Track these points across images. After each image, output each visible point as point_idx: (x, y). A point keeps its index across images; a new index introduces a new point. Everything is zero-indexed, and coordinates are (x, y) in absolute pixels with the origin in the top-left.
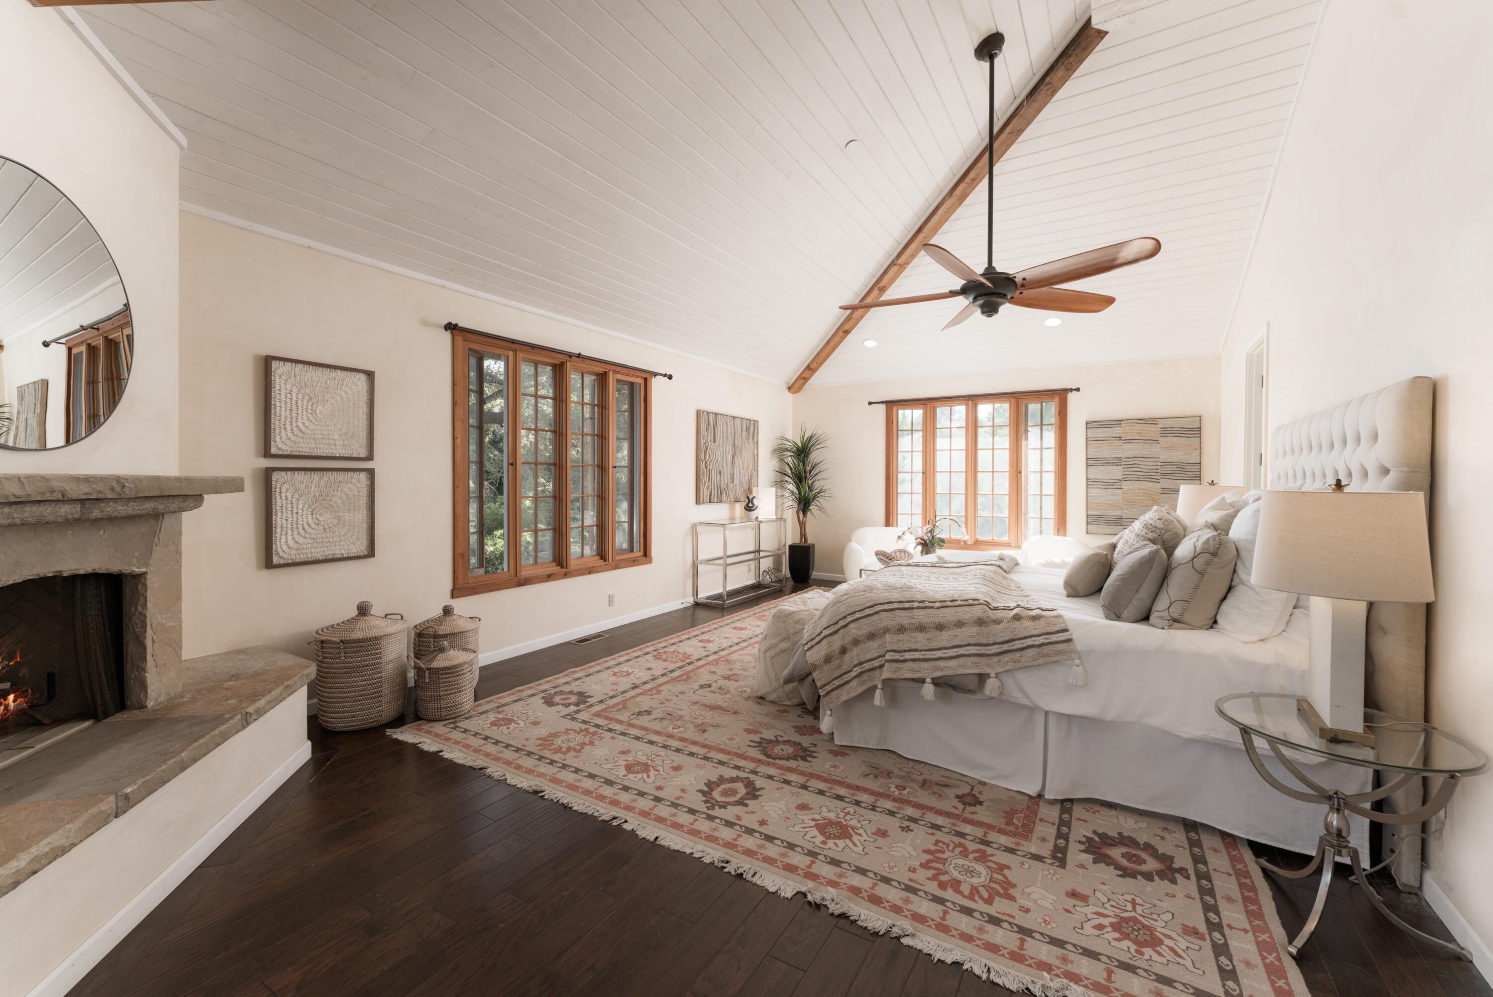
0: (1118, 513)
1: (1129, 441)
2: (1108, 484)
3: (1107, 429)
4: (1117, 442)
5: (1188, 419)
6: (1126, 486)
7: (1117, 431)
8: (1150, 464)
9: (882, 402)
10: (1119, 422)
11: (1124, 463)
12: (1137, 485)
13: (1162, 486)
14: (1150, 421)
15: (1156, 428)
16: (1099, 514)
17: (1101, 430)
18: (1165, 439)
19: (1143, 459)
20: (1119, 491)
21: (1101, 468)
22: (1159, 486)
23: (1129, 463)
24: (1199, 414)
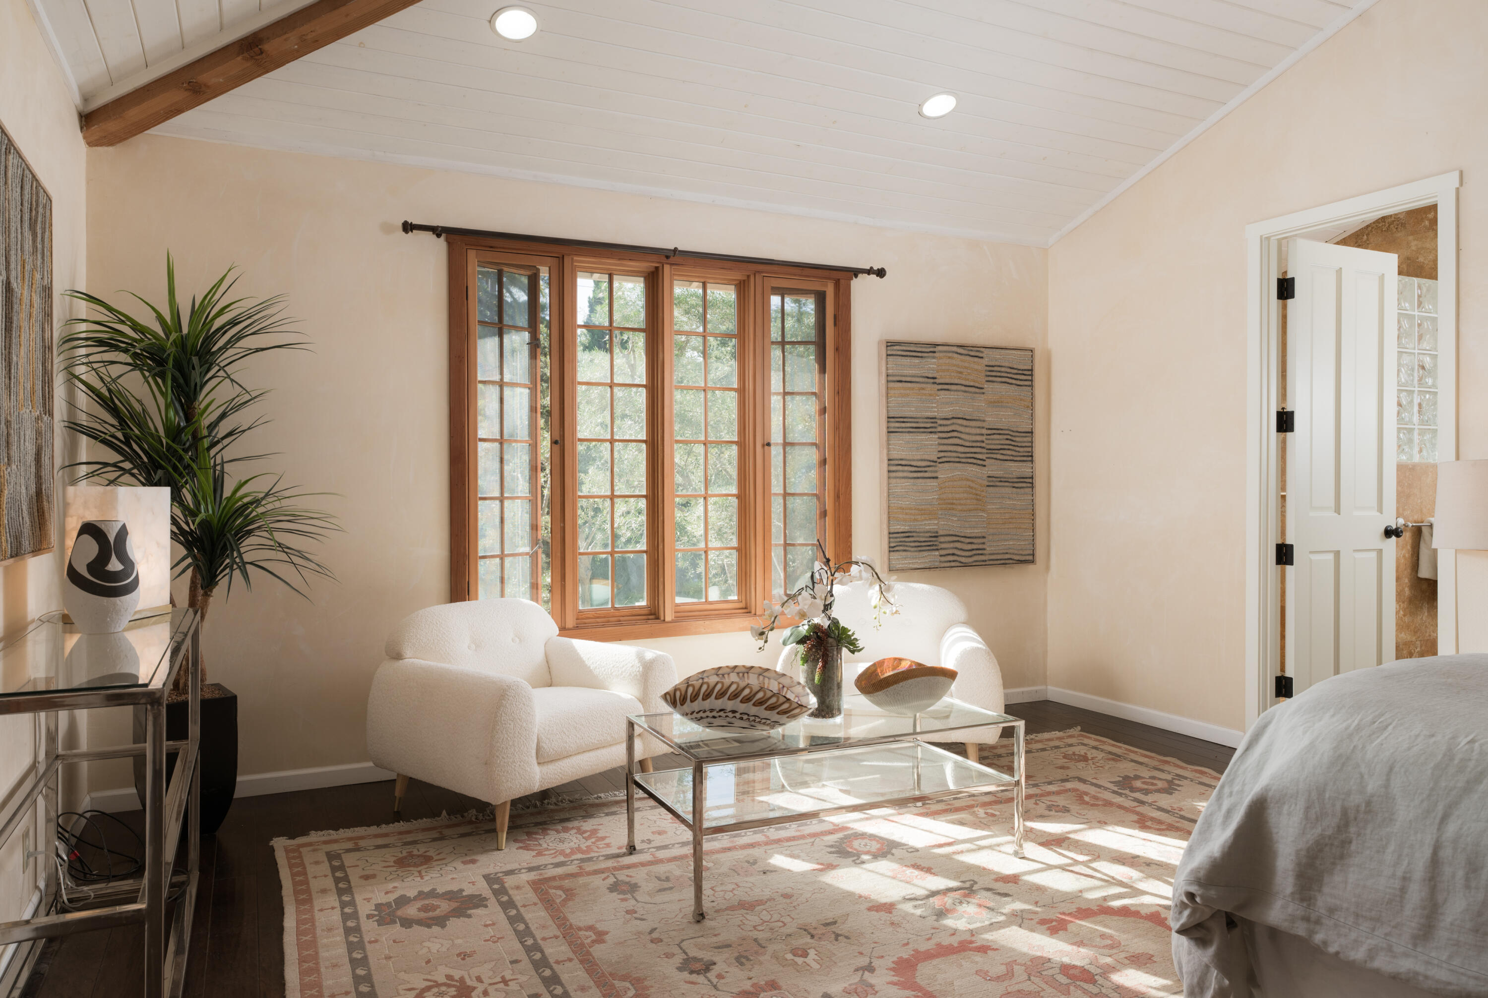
0: (930, 525)
1: (946, 386)
2: (918, 469)
3: (917, 361)
4: (930, 388)
5: (1019, 352)
6: (945, 472)
7: (930, 366)
8: (974, 431)
9: (437, 231)
10: (932, 348)
11: (940, 429)
12: (958, 471)
13: (990, 473)
14: (972, 351)
15: (979, 366)
16: (907, 528)
17: (907, 361)
18: (991, 385)
19: (965, 423)
20: (934, 483)
21: (908, 437)
22: (986, 472)
23: (946, 429)
24: (1030, 345)
